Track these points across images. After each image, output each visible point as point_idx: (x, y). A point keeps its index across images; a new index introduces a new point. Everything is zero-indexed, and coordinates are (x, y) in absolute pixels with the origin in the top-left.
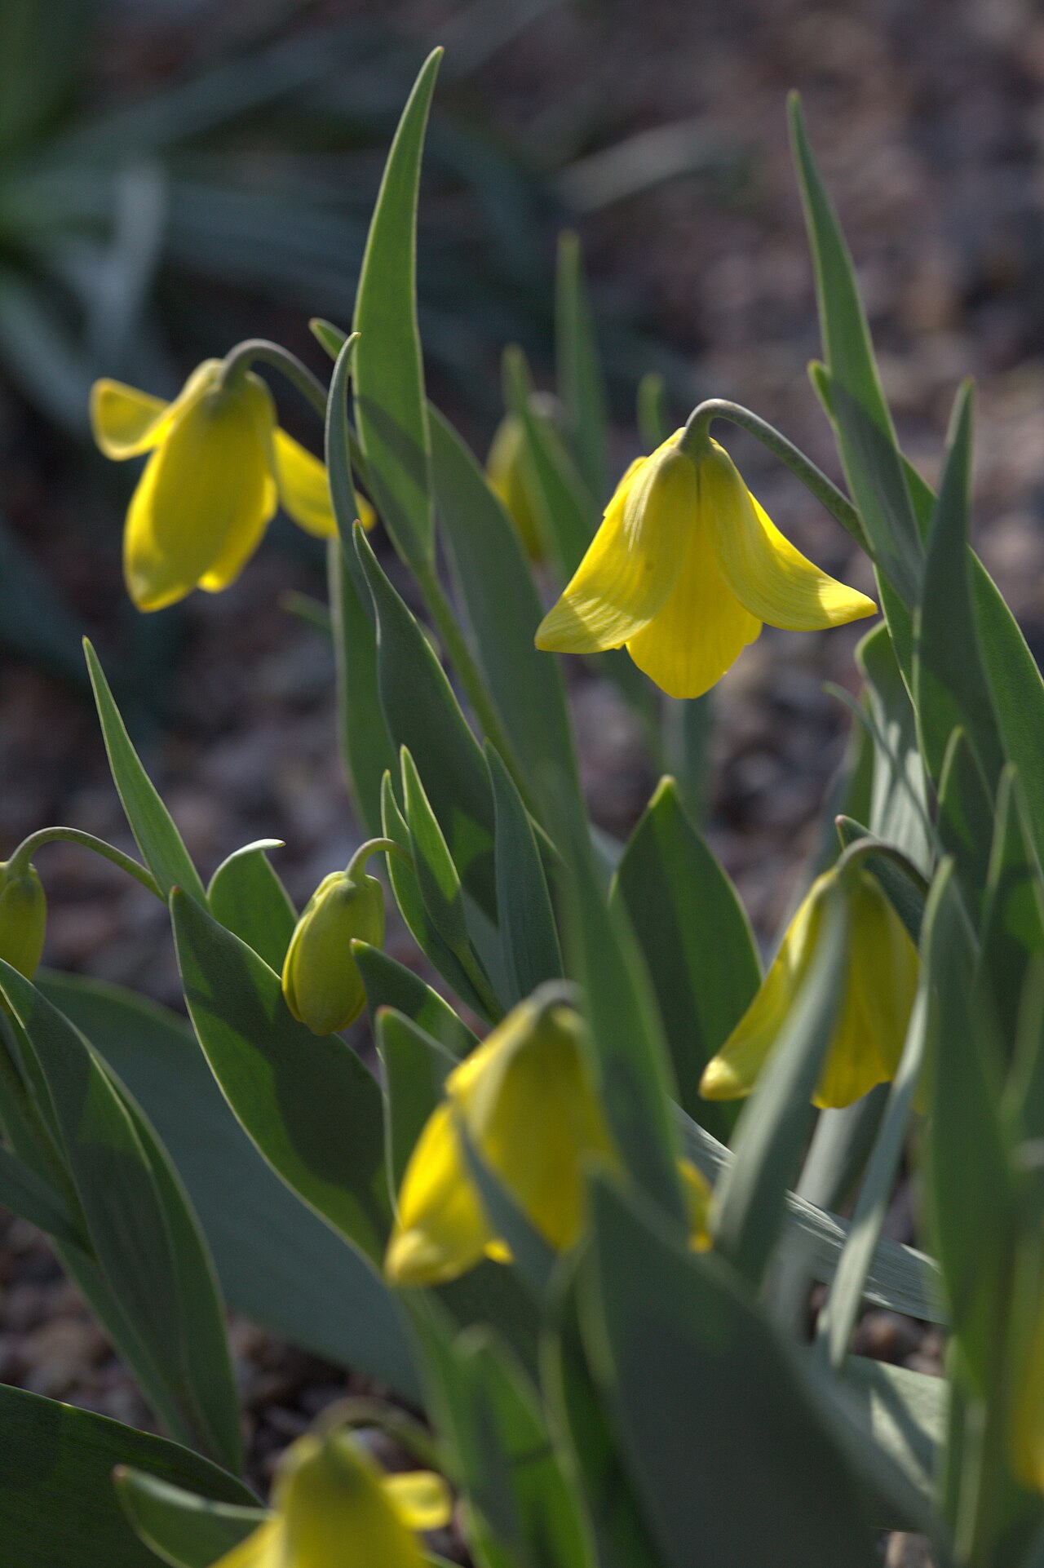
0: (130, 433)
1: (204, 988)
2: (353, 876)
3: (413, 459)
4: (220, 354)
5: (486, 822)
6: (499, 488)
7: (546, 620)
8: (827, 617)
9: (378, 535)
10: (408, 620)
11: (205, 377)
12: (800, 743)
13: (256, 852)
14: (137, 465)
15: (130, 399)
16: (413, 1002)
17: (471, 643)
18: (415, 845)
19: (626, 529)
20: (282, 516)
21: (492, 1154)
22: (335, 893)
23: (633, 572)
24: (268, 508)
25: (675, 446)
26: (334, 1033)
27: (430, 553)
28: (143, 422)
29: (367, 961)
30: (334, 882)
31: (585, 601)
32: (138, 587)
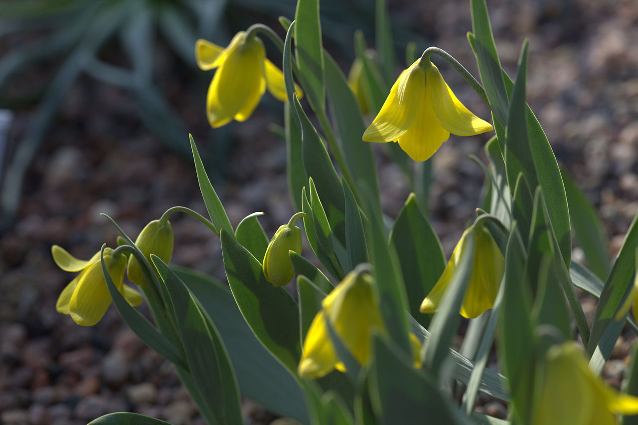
0: (210, 60)
1: (233, 268)
2: (290, 226)
3: (317, 71)
4: (245, 30)
5: (342, 210)
6: (353, 87)
7: (366, 130)
8: (474, 131)
9: (304, 100)
10: (314, 131)
11: (239, 38)
12: (469, 188)
13: (254, 217)
14: (212, 72)
15: (210, 47)
16: (311, 274)
17: (339, 142)
18: (314, 215)
19: (398, 96)
20: (268, 92)
21: (339, 329)
22: (283, 233)
23: (400, 112)
24: (262, 89)
25: (417, 65)
26: (282, 286)
27: (323, 107)
28: (215, 56)
29: (294, 258)
30: (283, 228)
31: (382, 123)
32: (212, 118)
